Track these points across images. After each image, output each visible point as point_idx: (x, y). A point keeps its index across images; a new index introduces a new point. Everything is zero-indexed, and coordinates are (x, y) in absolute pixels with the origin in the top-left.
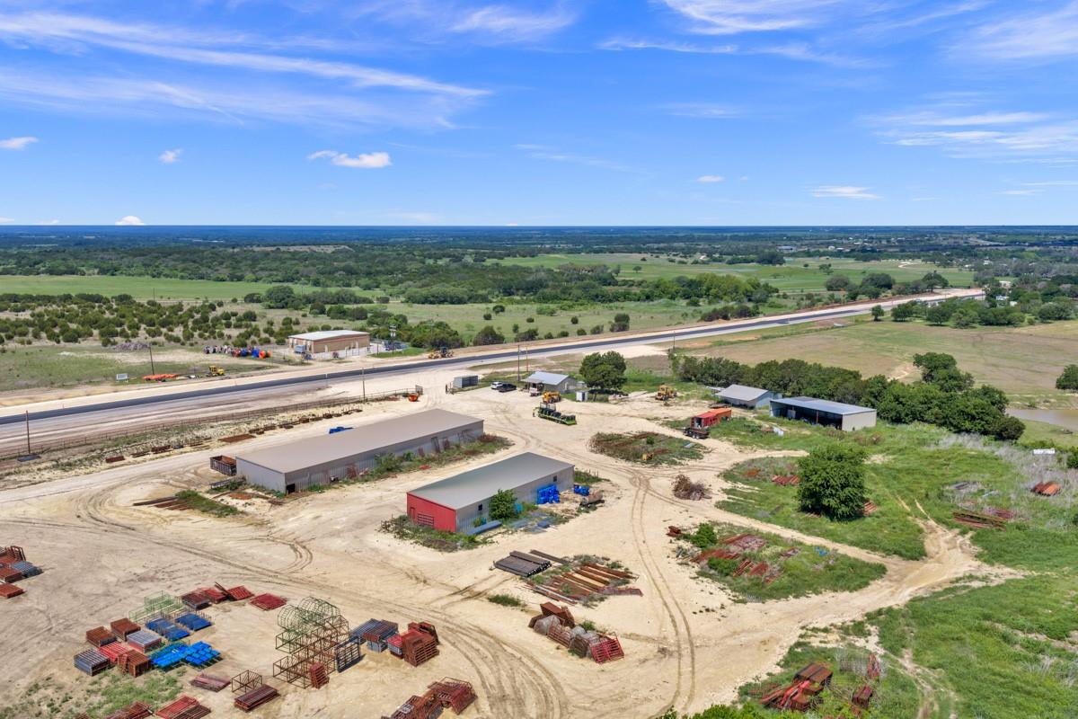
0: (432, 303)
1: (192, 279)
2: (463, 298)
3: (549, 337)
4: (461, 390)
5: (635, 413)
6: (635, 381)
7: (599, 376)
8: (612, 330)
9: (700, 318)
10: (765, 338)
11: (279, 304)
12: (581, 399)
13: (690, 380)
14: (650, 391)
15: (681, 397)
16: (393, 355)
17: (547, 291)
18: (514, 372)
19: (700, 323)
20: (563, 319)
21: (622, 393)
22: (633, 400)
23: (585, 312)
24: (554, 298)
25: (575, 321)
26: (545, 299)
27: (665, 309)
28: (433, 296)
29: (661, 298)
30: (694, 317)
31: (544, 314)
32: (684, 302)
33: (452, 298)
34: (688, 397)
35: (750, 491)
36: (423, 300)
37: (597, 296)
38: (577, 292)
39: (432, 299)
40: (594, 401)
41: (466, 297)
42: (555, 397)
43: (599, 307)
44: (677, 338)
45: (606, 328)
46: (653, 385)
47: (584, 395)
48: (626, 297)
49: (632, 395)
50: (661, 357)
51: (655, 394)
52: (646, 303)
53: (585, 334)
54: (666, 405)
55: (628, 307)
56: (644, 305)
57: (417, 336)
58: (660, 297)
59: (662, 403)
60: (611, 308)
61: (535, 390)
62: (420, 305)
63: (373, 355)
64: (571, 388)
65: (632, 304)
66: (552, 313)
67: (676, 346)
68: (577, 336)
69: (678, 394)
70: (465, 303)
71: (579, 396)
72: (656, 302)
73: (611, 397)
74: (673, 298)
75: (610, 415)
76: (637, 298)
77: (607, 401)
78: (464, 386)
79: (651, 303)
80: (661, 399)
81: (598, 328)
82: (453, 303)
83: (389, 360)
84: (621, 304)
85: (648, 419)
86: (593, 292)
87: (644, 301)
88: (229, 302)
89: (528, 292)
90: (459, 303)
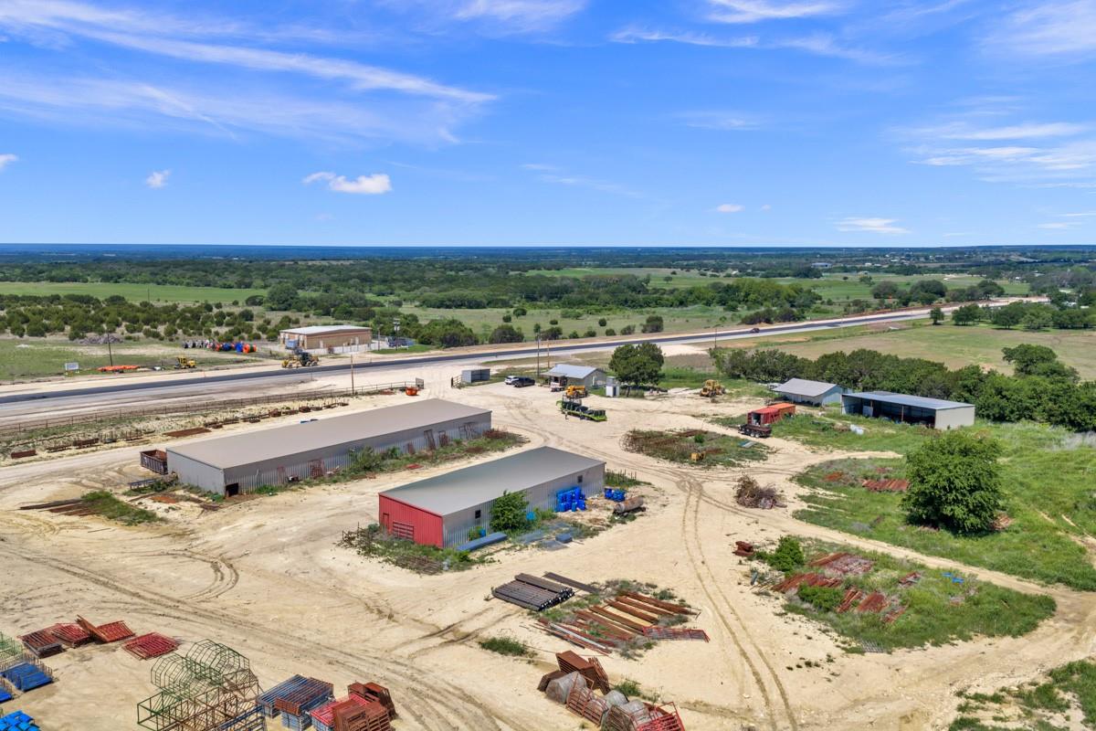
0: (448, 307)
1: (198, 286)
2: (481, 302)
3: (575, 336)
4: (469, 385)
5: (677, 410)
6: (674, 377)
7: (633, 369)
8: (644, 332)
9: (740, 321)
10: (817, 339)
11: (282, 306)
12: (611, 395)
13: (739, 377)
14: (692, 388)
15: (731, 394)
16: (396, 351)
17: (573, 296)
18: (533, 369)
19: (741, 326)
20: (591, 322)
21: (660, 390)
22: (674, 397)
23: (613, 316)
24: (580, 303)
25: (603, 323)
26: (571, 304)
27: (700, 314)
28: (450, 300)
29: (696, 303)
30: (733, 320)
31: (569, 317)
32: (721, 309)
33: (470, 302)
34: (739, 394)
35: (835, 498)
36: (438, 304)
37: (626, 301)
38: (606, 297)
39: (448, 303)
40: (628, 396)
41: (485, 301)
42: (581, 392)
43: (629, 312)
44: (719, 339)
45: (638, 330)
46: (696, 382)
47: (615, 389)
48: (658, 303)
49: (671, 392)
50: (702, 355)
51: (698, 390)
52: (680, 309)
53: (615, 334)
54: (713, 401)
55: (660, 311)
56: (678, 310)
57: (425, 332)
58: (694, 302)
59: (709, 399)
60: (641, 313)
61: (557, 385)
62: (436, 309)
63: (374, 352)
64: (600, 383)
65: (665, 310)
66: (577, 317)
67: (718, 346)
68: (605, 336)
69: (727, 391)
70: (484, 307)
71: (609, 390)
72: (690, 308)
73: (647, 393)
74: (708, 304)
75: (646, 411)
76: (670, 303)
77: (642, 397)
78: (473, 381)
79: (685, 308)
80: (707, 396)
81: (629, 328)
82: (471, 308)
83: (391, 356)
84: (653, 310)
85: (693, 416)
86: (622, 297)
87: (678, 307)
88: (229, 305)
89: (552, 298)
90: (477, 308)
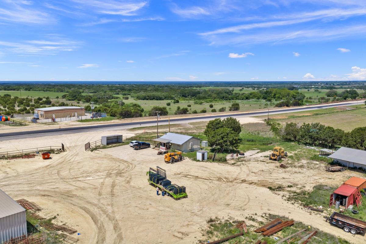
0: (147, 99)
2: (162, 97)
8: (230, 110)
9: (275, 106)
11: (73, 98)
14: (262, 151)
16: (92, 121)
17: (201, 95)
19: (276, 108)
20: (206, 106)
23: (217, 103)
24: (204, 98)
25: (211, 106)
26: (200, 98)
27: (256, 103)
28: (148, 97)
29: (253, 98)
30: (271, 105)
31: (197, 103)
32: (264, 101)
33: (157, 97)
36: (143, 98)
37: (223, 97)
38: (215, 95)
39: (147, 98)
40: (213, 161)
41: (163, 97)
42: (176, 157)
43: (224, 102)
44: (270, 114)
45: (227, 109)
48: (237, 98)
50: (262, 124)
52: (246, 101)
53: (216, 112)
55: (238, 101)
56: (245, 101)
58: (252, 98)
59: (277, 163)
60: (230, 102)
61: (164, 149)
65: (240, 101)
66: (201, 103)
67: (270, 118)
68: (211, 113)
69: (288, 154)
70: (163, 100)
72: (251, 100)
73: (229, 157)
74: (258, 99)
76: (242, 98)
79: (248, 100)
81: (223, 108)
82: (157, 100)
84: (235, 101)
86: (222, 96)
87: (245, 100)
88: (55, 98)
89: (193, 96)
90: (160, 100)
